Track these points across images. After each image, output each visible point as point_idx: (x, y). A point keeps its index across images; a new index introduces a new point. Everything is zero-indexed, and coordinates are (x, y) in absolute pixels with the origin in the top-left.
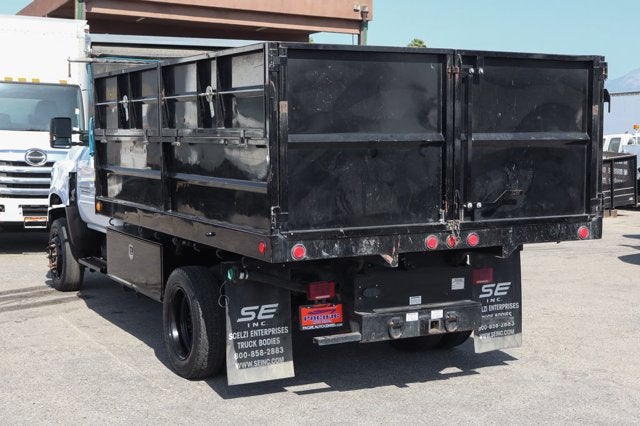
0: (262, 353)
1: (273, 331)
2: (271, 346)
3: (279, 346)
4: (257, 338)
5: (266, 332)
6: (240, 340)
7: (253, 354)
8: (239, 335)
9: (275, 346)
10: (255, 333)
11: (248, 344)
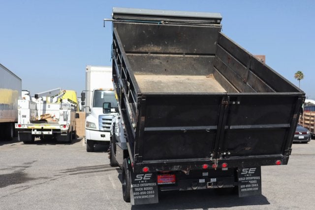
0: (145, 193)
1: (150, 184)
2: (149, 190)
3: (152, 190)
4: (143, 187)
5: (147, 185)
6: (136, 188)
7: (141, 193)
8: (135, 185)
9: (150, 190)
10: (142, 185)
11: (139, 189)
